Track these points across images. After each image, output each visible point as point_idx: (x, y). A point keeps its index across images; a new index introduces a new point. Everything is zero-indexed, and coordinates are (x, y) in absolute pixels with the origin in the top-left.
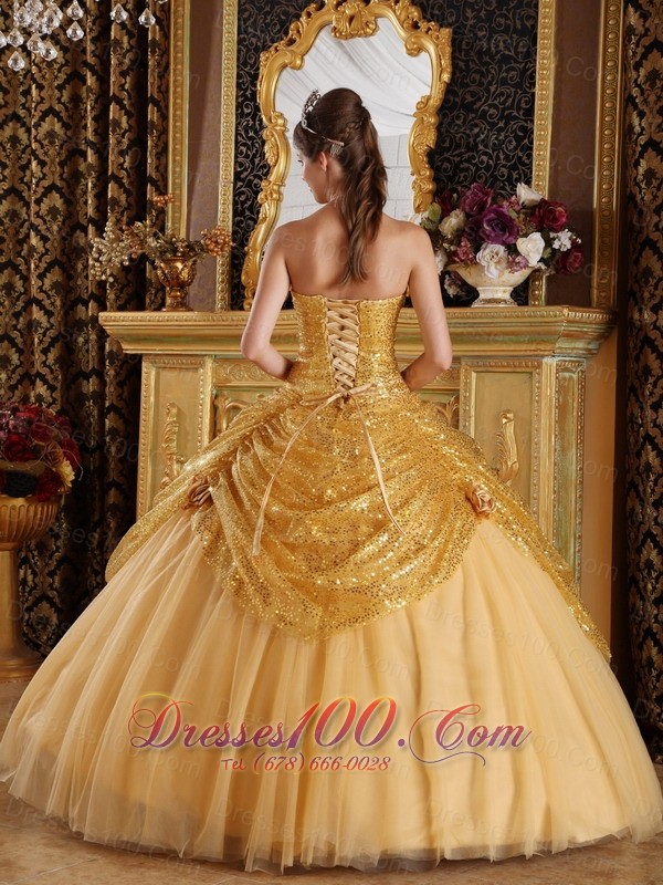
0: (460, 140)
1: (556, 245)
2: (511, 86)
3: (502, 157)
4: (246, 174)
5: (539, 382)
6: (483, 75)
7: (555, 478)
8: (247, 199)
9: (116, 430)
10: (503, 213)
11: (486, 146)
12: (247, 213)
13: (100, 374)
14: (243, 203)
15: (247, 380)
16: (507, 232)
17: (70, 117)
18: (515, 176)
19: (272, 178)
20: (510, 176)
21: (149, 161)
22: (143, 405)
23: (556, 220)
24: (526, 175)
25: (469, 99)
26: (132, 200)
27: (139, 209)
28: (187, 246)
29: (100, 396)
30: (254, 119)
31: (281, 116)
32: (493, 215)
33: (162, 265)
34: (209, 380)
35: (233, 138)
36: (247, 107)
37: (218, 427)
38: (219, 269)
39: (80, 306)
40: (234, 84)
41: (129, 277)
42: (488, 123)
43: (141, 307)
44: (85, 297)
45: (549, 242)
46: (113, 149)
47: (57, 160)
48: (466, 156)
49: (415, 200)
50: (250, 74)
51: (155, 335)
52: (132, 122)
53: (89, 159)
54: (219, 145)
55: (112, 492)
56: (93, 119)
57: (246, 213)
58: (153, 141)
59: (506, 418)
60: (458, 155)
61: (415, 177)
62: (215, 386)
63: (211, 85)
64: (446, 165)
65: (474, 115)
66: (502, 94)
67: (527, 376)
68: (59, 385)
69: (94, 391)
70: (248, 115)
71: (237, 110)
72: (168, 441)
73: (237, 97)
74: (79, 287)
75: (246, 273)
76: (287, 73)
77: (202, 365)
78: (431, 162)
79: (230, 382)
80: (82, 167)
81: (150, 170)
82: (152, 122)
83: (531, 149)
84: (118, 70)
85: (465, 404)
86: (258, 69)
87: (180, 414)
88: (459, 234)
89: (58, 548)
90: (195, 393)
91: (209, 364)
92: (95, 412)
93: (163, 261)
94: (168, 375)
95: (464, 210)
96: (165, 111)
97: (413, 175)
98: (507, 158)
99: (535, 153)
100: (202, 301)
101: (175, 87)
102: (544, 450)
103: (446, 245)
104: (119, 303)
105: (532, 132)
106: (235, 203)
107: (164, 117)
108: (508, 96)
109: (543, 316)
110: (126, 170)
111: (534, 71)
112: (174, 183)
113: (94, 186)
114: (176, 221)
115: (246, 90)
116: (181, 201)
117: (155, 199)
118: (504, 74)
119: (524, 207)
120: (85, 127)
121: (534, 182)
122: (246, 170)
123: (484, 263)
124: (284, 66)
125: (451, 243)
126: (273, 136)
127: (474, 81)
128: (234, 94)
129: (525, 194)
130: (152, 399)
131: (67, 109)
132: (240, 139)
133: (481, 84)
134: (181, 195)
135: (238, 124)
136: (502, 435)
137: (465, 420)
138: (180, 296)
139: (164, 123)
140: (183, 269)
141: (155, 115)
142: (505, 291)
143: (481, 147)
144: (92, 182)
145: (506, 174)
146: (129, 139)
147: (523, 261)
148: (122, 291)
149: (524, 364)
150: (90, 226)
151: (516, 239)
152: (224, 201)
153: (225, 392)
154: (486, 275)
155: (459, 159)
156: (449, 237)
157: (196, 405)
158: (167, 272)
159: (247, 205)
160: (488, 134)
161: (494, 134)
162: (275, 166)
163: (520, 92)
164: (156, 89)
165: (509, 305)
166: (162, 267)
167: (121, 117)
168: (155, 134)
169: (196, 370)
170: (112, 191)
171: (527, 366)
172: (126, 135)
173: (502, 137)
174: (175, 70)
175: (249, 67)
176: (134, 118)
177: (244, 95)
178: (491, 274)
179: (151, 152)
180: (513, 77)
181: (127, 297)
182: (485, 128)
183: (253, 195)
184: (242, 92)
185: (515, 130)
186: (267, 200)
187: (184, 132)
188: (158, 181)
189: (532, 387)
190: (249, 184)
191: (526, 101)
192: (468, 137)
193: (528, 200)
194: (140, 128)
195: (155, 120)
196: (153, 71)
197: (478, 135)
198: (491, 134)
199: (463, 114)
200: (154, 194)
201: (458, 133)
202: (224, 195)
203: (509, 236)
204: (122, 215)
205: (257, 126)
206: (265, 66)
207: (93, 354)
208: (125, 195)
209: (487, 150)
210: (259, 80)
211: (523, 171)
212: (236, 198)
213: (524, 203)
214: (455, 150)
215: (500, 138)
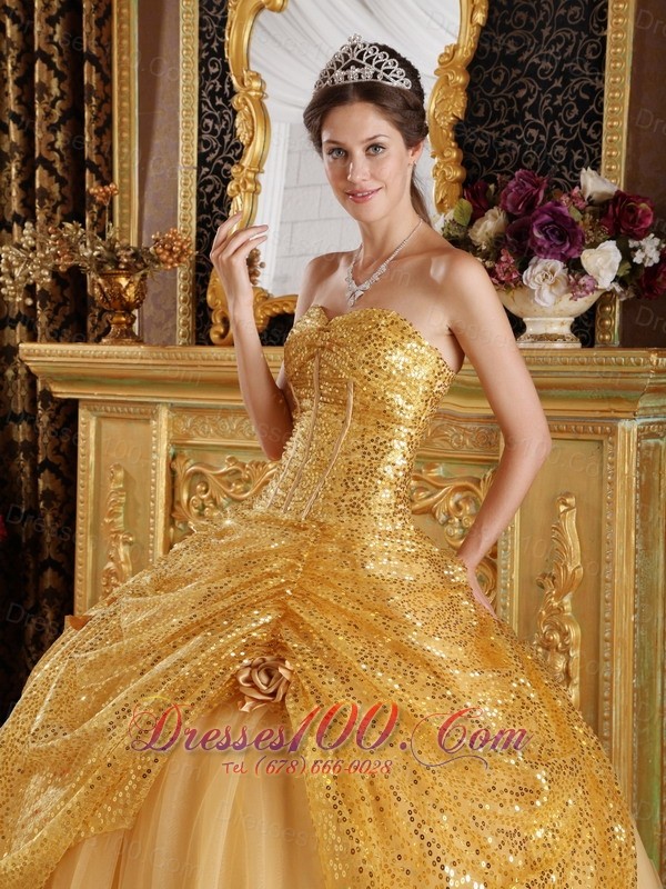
0: (499, 107)
1: (638, 258)
2: (573, 27)
3: (558, 130)
4: (212, 156)
5: (613, 455)
6: (531, 13)
7: (636, 591)
8: (215, 190)
9: (53, 493)
11: (536, 116)
12: (215, 209)
13: (31, 418)
14: (210, 195)
15: (212, 436)
16: (567, 242)
18: (576, 157)
19: (246, 162)
20: (569, 156)
21: (87, 139)
22: (80, 466)
23: (636, 221)
24: (592, 156)
25: (513, 49)
26: (66, 191)
27: (76, 206)
28: (133, 256)
29: (31, 448)
30: (222, 81)
31: (257, 76)
32: (547, 217)
33: (100, 281)
34: (164, 436)
35: (196, 108)
36: (213, 65)
37: (177, 498)
38: (180, 284)
39: (7, 328)
40: (196, 34)
41: (66, 293)
42: (539, 81)
43: (81, 336)
44: (13, 317)
45: (627, 254)
46: (40, 123)
48: (507, 129)
49: (437, 193)
50: (215, 20)
51: (92, 376)
52: (65, 87)
53: (13, 137)
54: (177, 118)
55: (49, 574)
56: (16, 82)
57: (213, 208)
58: (92, 112)
59: (565, 504)
60: (496, 129)
61: (436, 160)
62: (172, 443)
63: (167, 34)
64: (480, 142)
65: (519, 71)
66: (559, 40)
67: (596, 445)
69: (25, 441)
70: (214, 76)
71: (200, 69)
72: (112, 514)
73: (200, 52)
75: (214, 291)
76: (265, 16)
77: (155, 416)
78: (459, 140)
79: (191, 438)
80: (5, 147)
81: (89, 152)
82: (90, 86)
83: (601, 118)
84: (44, 15)
86: (226, 13)
87: (127, 479)
88: (498, 243)
90: (147, 453)
91: (164, 414)
92: (27, 469)
93: (102, 275)
94: (107, 425)
95: (504, 208)
96: (106, 72)
97: (433, 157)
98: (566, 132)
99: (606, 124)
100: (159, 325)
101: (121, 38)
102: (620, 551)
104: (53, 327)
105: (602, 94)
106: (200, 195)
107: (106, 80)
108: (568, 43)
109: (620, 364)
110: (58, 151)
111: (606, 6)
112: (121, 169)
113: (19, 172)
114: (125, 218)
115: (211, 42)
116: (130, 192)
117: (92, 191)
118: (562, 12)
119: (591, 203)
120: (7, 94)
121: (604, 166)
122: (213, 151)
123: (533, 286)
124: (261, 8)
125: (485, 255)
126: (246, 104)
127: (520, 22)
128: (196, 46)
129: (593, 184)
130: (92, 458)
132: (205, 109)
133: (529, 26)
134: (130, 184)
135: (201, 88)
136: (559, 529)
138: (126, 323)
139: (107, 88)
140: (127, 287)
141: (94, 77)
142: (562, 324)
143: (528, 117)
144: (16, 167)
145: (564, 154)
146: (61, 110)
147: (590, 283)
148: (56, 312)
149: (590, 428)
150: (15, 225)
151: (580, 251)
152: (185, 192)
153: (185, 452)
154: (535, 302)
155: (498, 133)
156: (484, 247)
157: (147, 468)
158: (106, 289)
159: (214, 199)
160: (538, 98)
161: (547, 98)
162: (249, 145)
163: (584, 36)
164: (94, 42)
165: (570, 346)
166: (99, 284)
167: (49, 80)
168: (94, 103)
169: (147, 421)
170: (40, 180)
171: (595, 432)
172: (58, 103)
173: (559, 102)
174: (120, 14)
175: (215, 10)
176: (67, 82)
177: (209, 49)
178: (544, 301)
179: (89, 127)
180: (575, 14)
181: (63, 319)
182: (535, 90)
183: (222, 185)
184: (206, 44)
185: (577, 91)
186: (239, 191)
187: (132, 99)
188: (100, 166)
189: (602, 461)
190: (217, 171)
191: (593, 49)
192: (510, 103)
193: (597, 193)
194: (76, 94)
195: (94, 83)
196: (89, 17)
197: (525, 99)
198: (543, 98)
199: (504, 70)
200: (95, 184)
201: (496, 98)
202: (185, 184)
203: (570, 248)
204: (54, 211)
205: (227, 91)
206: (235, 7)
207: (23, 392)
208: (57, 185)
209: (537, 121)
210: (227, 27)
211: (589, 150)
212: (201, 189)
213: (590, 197)
214: (492, 121)
215: (556, 103)
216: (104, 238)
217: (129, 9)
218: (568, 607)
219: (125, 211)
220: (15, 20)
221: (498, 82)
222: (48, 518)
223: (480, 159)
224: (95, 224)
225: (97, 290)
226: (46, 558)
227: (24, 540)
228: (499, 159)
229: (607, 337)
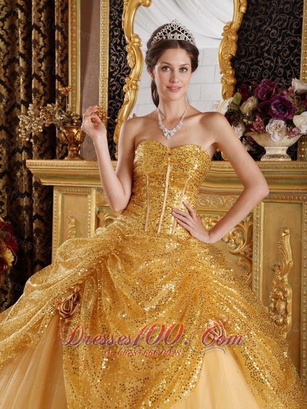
0: (252, 50)
2: (287, 14)
3: (280, 61)
4: (116, 73)
6: (267, 7)
8: (117, 89)
9: (40, 229)
10: (285, 99)
11: (269, 54)
12: (117, 98)
13: (29, 195)
14: (114, 91)
16: (287, 112)
17: (9, 38)
18: (288, 73)
19: (132, 76)
20: (285, 73)
21: (56, 65)
22: (54, 217)
24: (296, 73)
25: (258, 24)
26: (46, 89)
27: (51, 96)
29: (30, 209)
30: (120, 39)
31: (137, 36)
32: (277, 101)
33: (64, 131)
34: (94, 202)
35: (108, 51)
36: (116, 31)
39: (18, 153)
40: (108, 17)
41: (46, 137)
42: (270, 38)
43: (53, 157)
44: (21, 148)
46: (35, 58)
47: (2, 65)
48: (256, 61)
49: (223, 90)
50: (117, 10)
51: (61, 175)
52: (46, 41)
53: (21, 65)
54: (99, 55)
55: (38, 267)
56: (23, 39)
58: (59, 53)
59: (285, 232)
60: (250, 60)
61: (222, 75)
62: (98, 205)
63: (94, 17)
64: (243, 67)
65: (261, 34)
66: (280, 19)
67: (299, 205)
68: (5, 202)
69: (26, 205)
70: (117, 36)
71: (110, 33)
73: (110, 25)
74: (17, 142)
75: (117, 135)
76: (141, 9)
77: (90, 193)
78: (233, 65)
80: (17, 69)
81: (57, 71)
82: (58, 41)
83: (299, 55)
84: (37, 8)
85: (257, 223)
86: (123, 7)
87: (77, 222)
88: (254, 112)
89: (6, 299)
90: (86, 210)
91: (94, 192)
92: (27, 218)
93: (65, 128)
94: (67, 197)
95: (257, 97)
96: (66, 34)
97: (221, 73)
98: (283, 62)
99: (302, 58)
100: (90, 152)
101: (72, 19)
103: (245, 120)
104: (40, 153)
105: (301, 45)
106: (109, 91)
107: (65, 38)
108: (285, 21)
110: (43, 71)
111: (302, 4)
112: (72, 79)
113: (24, 81)
114: (74, 102)
115: (115, 20)
116: (76, 90)
117: (60, 89)
118: (282, 7)
119: (297, 94)
120: (18, 45)
121: (301, 77)
122: (116, 71)
123: (271, 132)
124: (139, 5)
125: (248, 118)
126: (132, 49)
127: (262, 11)
128: (108, 23)
129: (298, 85)
130: (60, 213)
131: (7, 33)
132: (112, 51)
133: (266, 13)
134: (76, 86)
135: (110, 42)
136: (282, 244)
137: (257, 233)
138: (76, 150)
139: (66, 42)
140: (77, 134)
141: (60, 37)
142: (283, 150)
143: (266, 55)
144: (23, 78)
145: (282, 72)
146: (44, 52)
147: (297, 131)
148: (41, 145)
149: (297, 198)
150: (22, 105)
151: (293, 116)
152: (103, 90)
153: (104, 210)
154: (271, 140)
155: (251, 62)
156: (247, 115)
157: (86, 217)
158: (67, 135)
159: (116, 93)
160: (270, 46)
161: (274, 46)
162: (133, 68)
163: (292, 18)
164: (60, 21)
165: (286, 160)
166: (64, 133)
167: (39, 38)
168: (60, 49)
169: (86, 196)
170: (34, 84)
171: (299, 199)
172: (43, 49)
173: (280, 48)
174: (72, 8)
175: (117, 6)
176: (47, 39)
177: (114, 24)
178: (275, 139)
179: (58, 60)
180: (288, 8)
181: (45, 149)
182: (269, 42)
183: (120, 87)
184: (113, 22)
185: (289, 43)
186: (129, 89)
187: (78, 47)
188: (62, 78)
189: (302, 213)
190: (118, 80)
191: (296, 24)
192: (257, 49)
193: (300, 90)
194: (51, 45)
195: (60, 39)
196: (58, 9)
197: (264, 47)
198: (272, 46)
199: (254, 33)
200: (60, 86)
201: (250, 46)
202: (103, 86)
203: (288, 115)
204: (41, 99)
205: (122, 43)
206: (127, 5)
207: (25, 183)
208: (42, 87)
209: (270, 57)
210: (123, 14)
211: (294, 70)
212: (110, 88)
213: (296, 92)
214: (248, 57)
215: (279, 49)
216: (65, 111)
217: (76, 6)
218: (286, 280)
219: (74, 99)
220: (22, 11)
221: (251, 39)
222: (38, 241)
223: (243, 74)
224: (60, 105)
225: (63, 135)
226: (37, 259)
227: (26, 252)
228: (251, 74)
229: (303, 156)
